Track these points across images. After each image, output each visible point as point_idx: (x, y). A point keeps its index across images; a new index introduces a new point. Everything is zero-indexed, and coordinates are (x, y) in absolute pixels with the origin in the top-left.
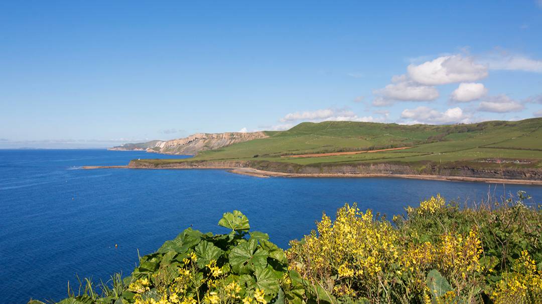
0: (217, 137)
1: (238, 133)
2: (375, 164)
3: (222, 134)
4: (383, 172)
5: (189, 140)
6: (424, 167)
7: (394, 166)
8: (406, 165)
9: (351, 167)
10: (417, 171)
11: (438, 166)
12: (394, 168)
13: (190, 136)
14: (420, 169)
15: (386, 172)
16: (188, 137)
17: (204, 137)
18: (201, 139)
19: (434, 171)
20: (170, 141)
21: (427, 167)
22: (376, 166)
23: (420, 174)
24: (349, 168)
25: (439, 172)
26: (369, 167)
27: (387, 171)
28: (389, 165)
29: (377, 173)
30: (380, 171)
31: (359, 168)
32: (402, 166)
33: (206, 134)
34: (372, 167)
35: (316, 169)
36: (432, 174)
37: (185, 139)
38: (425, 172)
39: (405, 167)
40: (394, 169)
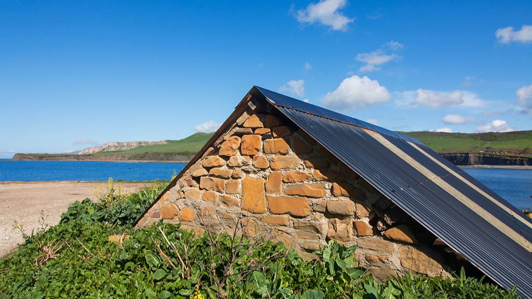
0: (127, 145)
1: (145, 142)
3: (132, 143)
5: (103, 148)
13: (104, 144)
16: (102, 145)
17: (116, 145)
18: (113, 147)
20: (87, 149)
33: (118, 143)
37: (100, 147)
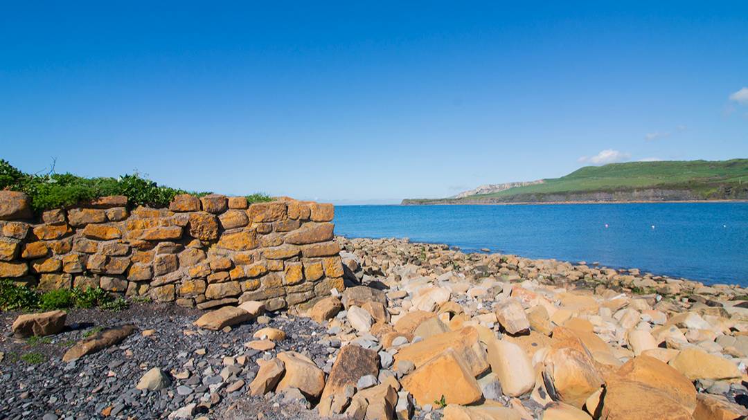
2: (639, 189)
4: (651, 198)
6: (714, 191)
7: (668, 192)
8: (685, 190)
9: (606, 194)
10: (702, 195)
11: (736, 187)
12: (667, 193)
14: (707, 193)
15: (656, 199)
19: (729, 194)
21: (718, 191)
22: (642, 192)
23: (706, 199)
24: (603, 195)
25: (736, 195)
26: (631, 192)
27: (657, 197)
28: (660, 190)
29: (642, 200)
30: (647, 198)
31: (617, 195)
32: (679, 191)
34: (636, 193)
35: (562, 197)
36: (725, 198)
38: (715, 196)
39: (684, 191)
40: (667, 195)
